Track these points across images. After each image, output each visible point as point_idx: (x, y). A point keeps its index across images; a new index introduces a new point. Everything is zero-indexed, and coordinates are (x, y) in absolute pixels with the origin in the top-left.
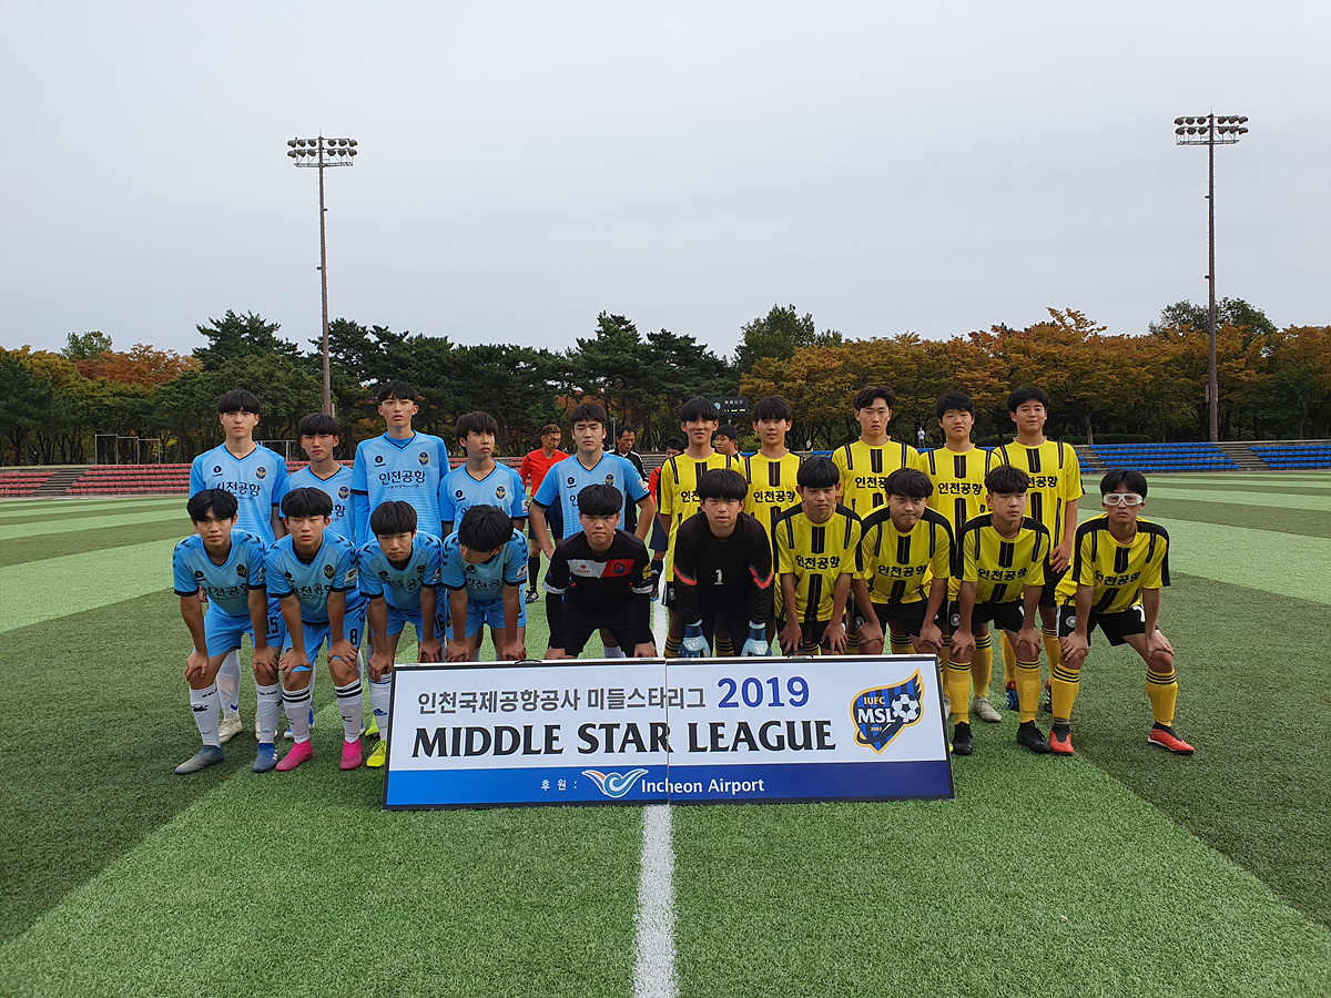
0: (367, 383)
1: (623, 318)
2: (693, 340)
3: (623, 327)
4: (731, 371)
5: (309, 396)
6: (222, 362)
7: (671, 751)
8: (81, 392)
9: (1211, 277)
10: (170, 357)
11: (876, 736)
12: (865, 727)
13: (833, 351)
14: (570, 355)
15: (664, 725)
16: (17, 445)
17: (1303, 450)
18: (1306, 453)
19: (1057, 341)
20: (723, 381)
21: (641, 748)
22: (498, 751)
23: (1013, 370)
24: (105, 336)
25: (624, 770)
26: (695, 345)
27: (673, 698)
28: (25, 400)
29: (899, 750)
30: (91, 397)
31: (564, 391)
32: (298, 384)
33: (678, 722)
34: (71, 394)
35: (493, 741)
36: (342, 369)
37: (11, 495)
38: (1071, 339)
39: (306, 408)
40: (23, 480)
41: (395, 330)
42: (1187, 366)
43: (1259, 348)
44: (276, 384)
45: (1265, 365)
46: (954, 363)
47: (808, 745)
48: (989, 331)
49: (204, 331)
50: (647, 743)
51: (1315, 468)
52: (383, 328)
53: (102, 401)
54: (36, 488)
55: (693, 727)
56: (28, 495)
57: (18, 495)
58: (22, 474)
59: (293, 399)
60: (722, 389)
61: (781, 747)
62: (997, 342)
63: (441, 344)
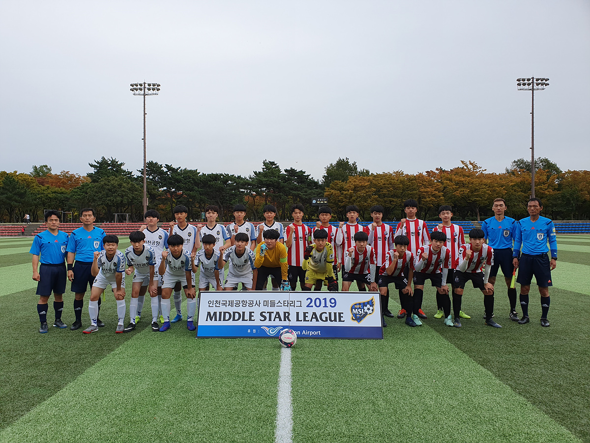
0: (162, 189)
1: (274, 162)
2: (304, 172)
3: (274, 166)
4: (320, 186)
5: (137, 194)
6: (99, 179)
7: (290, 321)
8: (39, 191)
9: (532, 148)
10: (77, 176)
11: (358, 318)
12: (355, 315)
13: (365, 178)
14: (250, 178)
15: (288, 313)
16: (11, 214)
17: (573, 225)
18: (574, 226)
19: (464, 176)
20: (317, 190)
21: (280, 320)
22: (234, 320)
23: (445, 187)
24: (48, 167)
25: (275, 327)
26: (306, 174)
27: (291, 304)
28: (15, 194)
29: (365, 323)
30: (42, 193)
31: (247, 194)
32: (132, 189)
33: (293, 312)
34: (34, 192)
35: (232, 316)
36: (151, 183)
37: (8, 235)
38: (471, 175)
39: (136, 199)
40: (13, 229)
41: (175, 166)
42: (522, 187)
43: (554, 180)
44: (123, 189)
45: (557, 187)
46: (419, 184)
47: (335, 320)
48: (435, 171)
49: (92, 166)
50: (282, 318)
51: (578, 233)
52: (170, 165)
53: (47, 195)
54: (19, 233)
55: (298, 313)
56: (15, 236)
57: (11, 236)
58: (13, 226)
59: (130, 196)
60: (316, 194)
61: (326, 321)
62: (438, 175)
63: (195, 173)
